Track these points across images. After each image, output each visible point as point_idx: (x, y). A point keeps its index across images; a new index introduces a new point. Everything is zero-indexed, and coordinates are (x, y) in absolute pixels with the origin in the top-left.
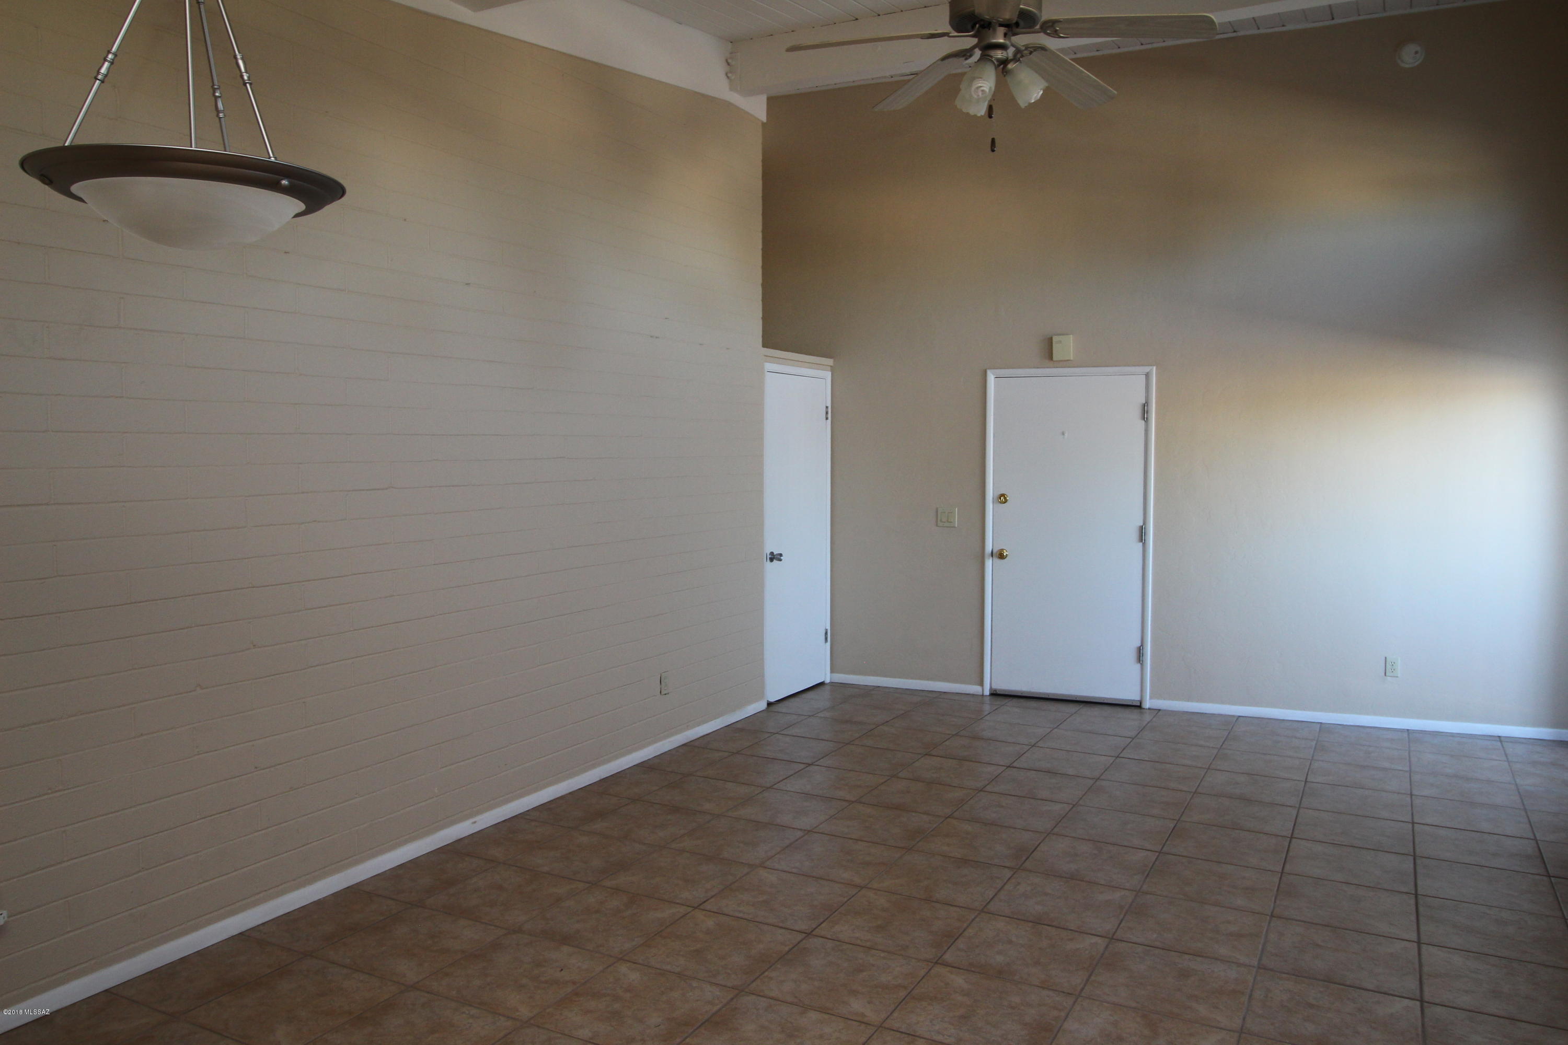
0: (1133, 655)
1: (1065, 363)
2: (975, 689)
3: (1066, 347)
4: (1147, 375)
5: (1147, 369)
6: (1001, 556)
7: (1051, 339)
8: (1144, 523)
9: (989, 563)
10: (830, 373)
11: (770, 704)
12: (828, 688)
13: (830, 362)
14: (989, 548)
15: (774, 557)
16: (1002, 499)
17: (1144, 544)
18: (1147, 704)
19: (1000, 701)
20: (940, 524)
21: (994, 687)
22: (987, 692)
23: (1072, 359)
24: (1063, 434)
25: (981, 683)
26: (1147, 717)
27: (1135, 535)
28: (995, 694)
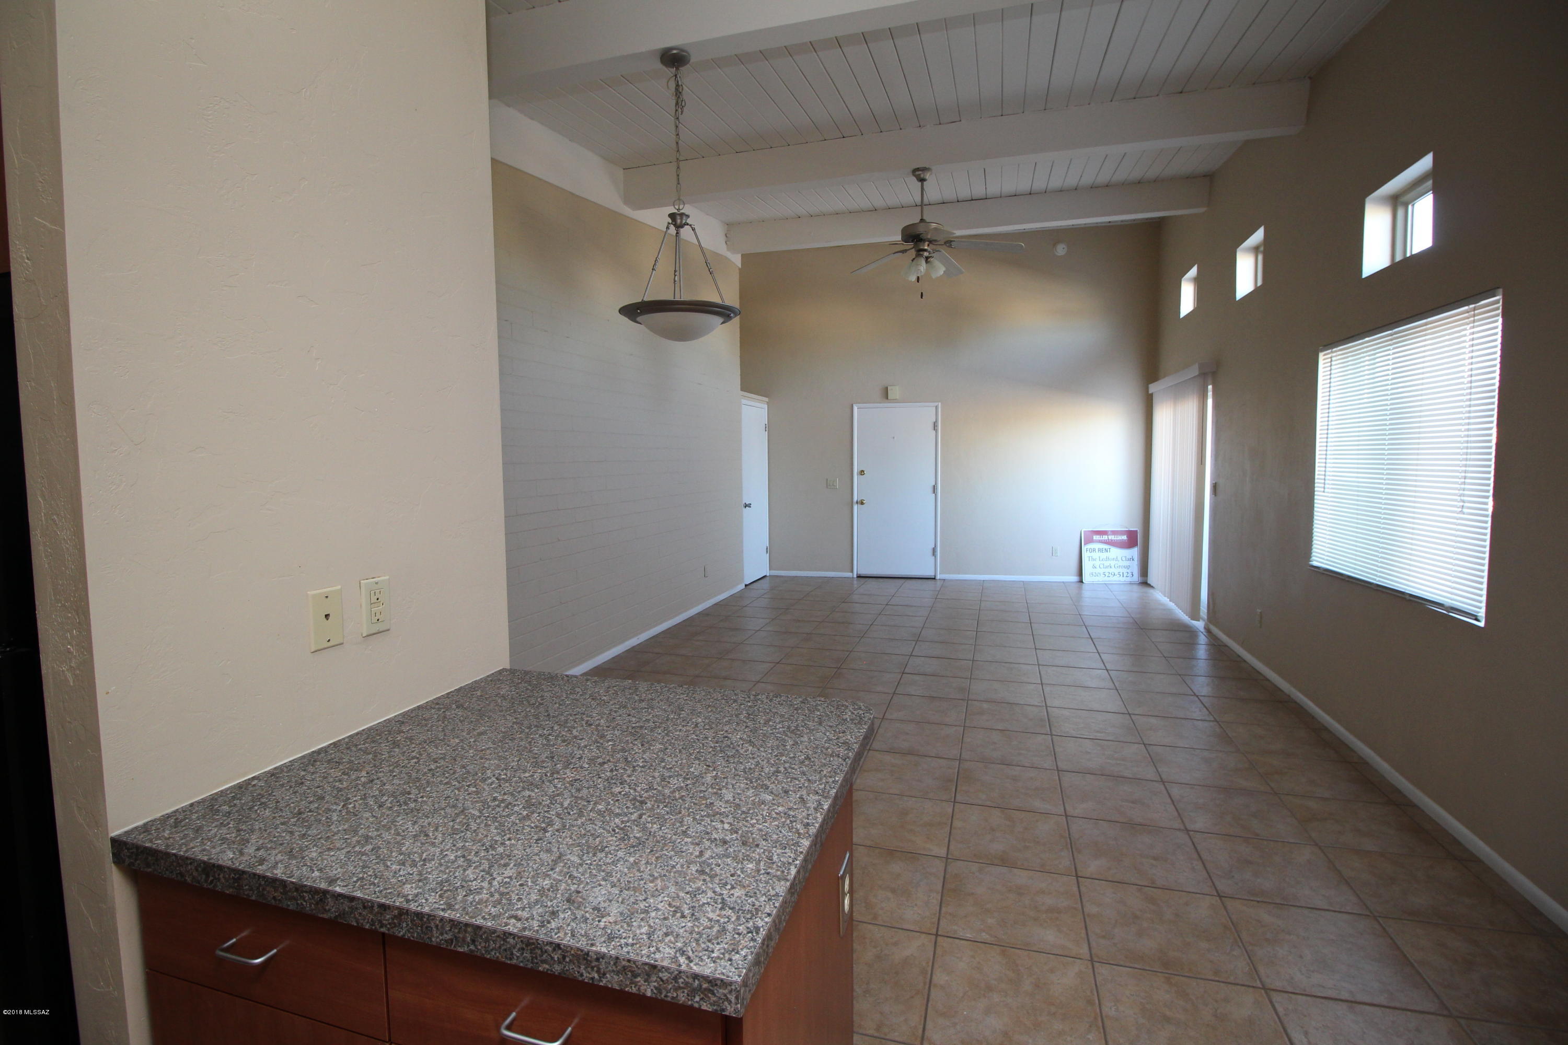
0: (931, 552)
1: (895, 401)
2: (849, 575)
3: (894, 392)
4: (937, 407)
5: (936, 404)
6: (862, 503)
7: (887, 388)
8: (936, 483)
9: (855, 507)
10: (766, 406)
11: (746, 585)
12: (768, 578)
13: (766, 399)
14: (855, 499)
15: (746, 506)
16: (862, 473)
17: (936, 495)
18: (938, 577)
19: (863, 580)
20: (829, 487)
21: (859, 573)
22: (855, 576)
23: (898, 398)
24: (894, 438)
25: (852, 571)
26: (939, 584)
27: (931, 490)
28: (859, 577)
